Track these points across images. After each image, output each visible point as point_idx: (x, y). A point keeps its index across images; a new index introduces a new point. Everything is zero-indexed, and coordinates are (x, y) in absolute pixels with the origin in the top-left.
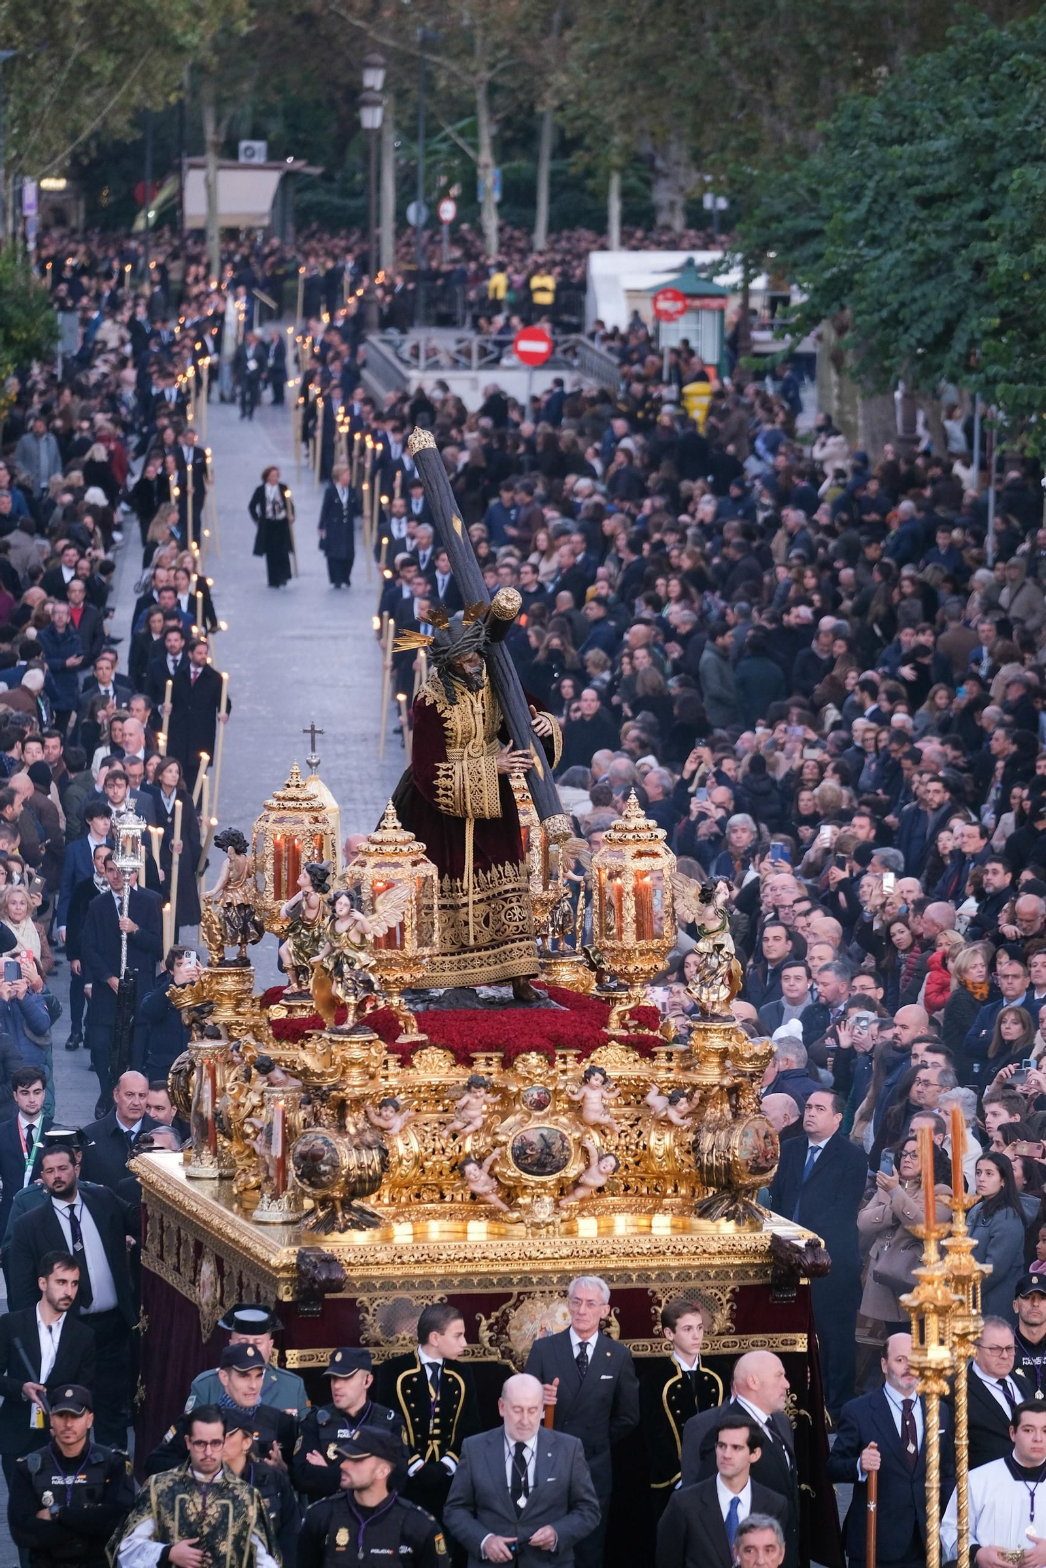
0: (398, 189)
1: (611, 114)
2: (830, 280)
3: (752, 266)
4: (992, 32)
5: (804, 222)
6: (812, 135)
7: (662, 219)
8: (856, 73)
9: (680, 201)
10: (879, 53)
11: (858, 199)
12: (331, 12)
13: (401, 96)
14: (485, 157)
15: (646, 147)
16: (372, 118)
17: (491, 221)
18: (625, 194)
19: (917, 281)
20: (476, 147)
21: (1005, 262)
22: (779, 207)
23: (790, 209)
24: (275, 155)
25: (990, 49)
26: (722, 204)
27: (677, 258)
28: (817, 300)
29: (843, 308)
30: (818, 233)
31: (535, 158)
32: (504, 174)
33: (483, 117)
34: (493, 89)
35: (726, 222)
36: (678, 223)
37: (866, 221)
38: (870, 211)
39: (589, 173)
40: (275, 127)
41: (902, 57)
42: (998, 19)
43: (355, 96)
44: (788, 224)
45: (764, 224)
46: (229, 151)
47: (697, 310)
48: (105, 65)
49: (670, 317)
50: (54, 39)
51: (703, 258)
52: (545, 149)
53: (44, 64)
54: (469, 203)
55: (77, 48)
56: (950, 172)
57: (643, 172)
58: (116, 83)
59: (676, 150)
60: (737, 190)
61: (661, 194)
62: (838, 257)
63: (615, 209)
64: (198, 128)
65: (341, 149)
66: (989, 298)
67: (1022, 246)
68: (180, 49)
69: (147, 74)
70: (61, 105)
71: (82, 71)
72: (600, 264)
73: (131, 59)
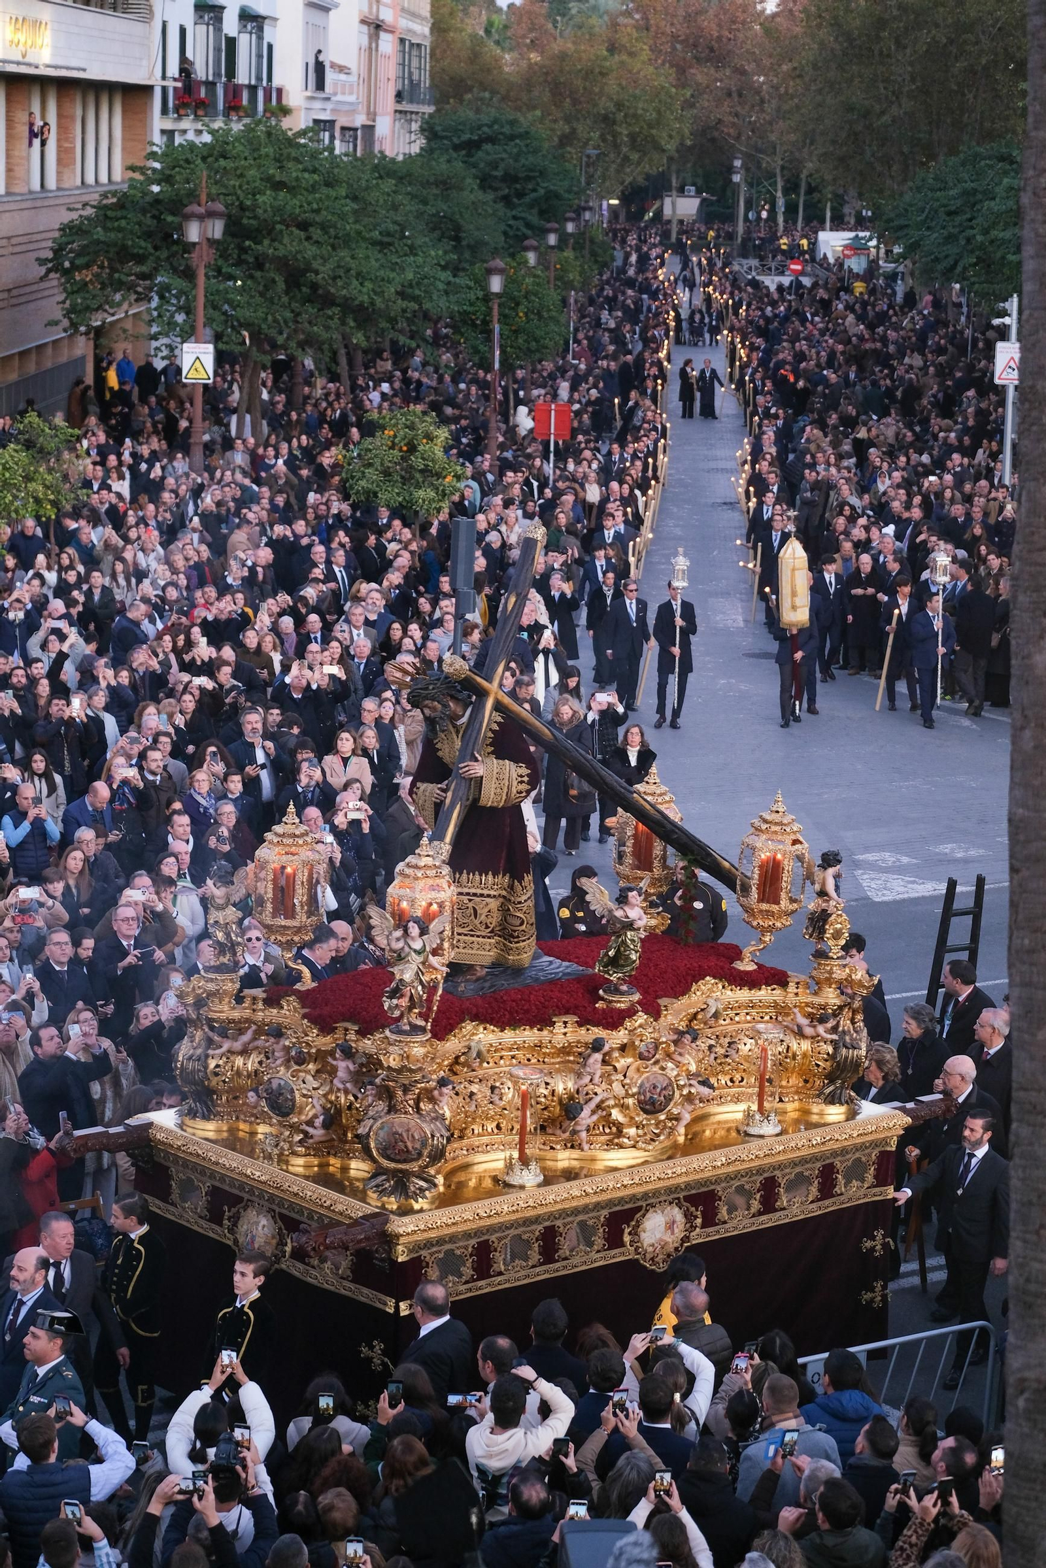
0: (745, 206)
1: (828, 177)
2: (910, 244)
3: (880, 238)
5: (902, 222)
6: (906, 187)
7: (846, 219)
8: (923, 164)
9: (854, 212)
10: (932, 157)
11: (922, 212)
12: (722, 137)
13: (748, 170)
14: (779, 194)
15: (841, 191)
16: (736, 178)
17: (780, 219)
18: (832, 209)
19: (945, 244)
20: (776, 190)
21: (979, 238)
22: (892, 215)
23: (897, 216)
24: (699, 192)
25: (976, 155)
26: (870, 214)
27: (852, 234)
28: (905, 251)
29: (915, 254)
30: (907, 226)
31: (798, 195)
32: (786, 201)
33: (779, 179)
34: (783, 168)
35: (871, 220)
36: (852, 221)
37: (925, 221)
38: (927, 217)
39: (819, 201)
40: (700, 182)
41: (941, 158)
43: (730, 170)
44: (896, 223)
45: (886, 222)
46: (681, 191)
47: (859, 255)
48: (635, 156)
49: (849, 257)
50: (616, 146)
51: (861, 234)
52: (802, 192)
53: (612, 156)
54: (772, 212)
55: (625, 149)
56: (959, 202)
57: (839, 201)
58: (639, 163)
59: (853, 192)
60: (876, 209)
61: (846, 210)
62: (915, 235)
63: (828, 215)
64: (670, 181)
65: (724, 190)
66: (972, 251)
67: (986, 232)
68: (664, 151)
69: (651, 160)
70: (618, 171)
71: (626, 159)
72: (823, 236)
73: (645, 154)
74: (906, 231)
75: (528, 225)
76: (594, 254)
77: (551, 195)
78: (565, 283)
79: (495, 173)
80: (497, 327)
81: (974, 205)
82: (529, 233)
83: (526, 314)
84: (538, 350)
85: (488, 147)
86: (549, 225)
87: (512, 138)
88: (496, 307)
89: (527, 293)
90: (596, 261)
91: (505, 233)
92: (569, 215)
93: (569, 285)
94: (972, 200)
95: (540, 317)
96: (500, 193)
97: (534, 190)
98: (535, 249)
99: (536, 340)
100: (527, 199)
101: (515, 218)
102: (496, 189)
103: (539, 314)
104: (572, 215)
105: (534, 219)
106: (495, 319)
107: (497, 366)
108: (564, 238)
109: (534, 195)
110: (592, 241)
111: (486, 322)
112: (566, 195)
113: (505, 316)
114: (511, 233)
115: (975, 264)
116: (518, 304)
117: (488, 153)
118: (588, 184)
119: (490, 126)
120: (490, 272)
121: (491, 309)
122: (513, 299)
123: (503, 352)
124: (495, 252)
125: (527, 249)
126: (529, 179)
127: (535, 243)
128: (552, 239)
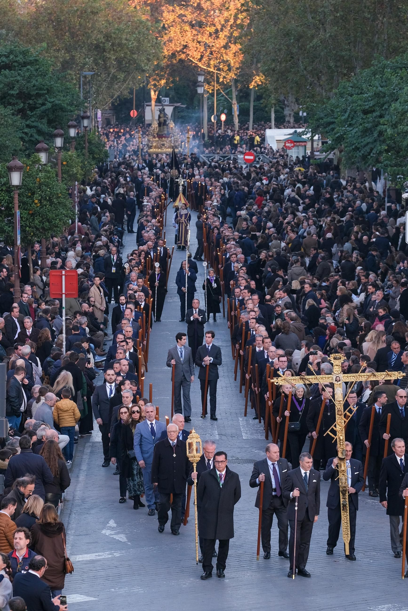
0: (208, 111)
1: (272, 88)
2: (337, 137)
3: (314, 132)
4: (385, 62)
5: (329, 119)
6: (331, 93)
7: (287, 119)
8: (345, 75)
9: (292, 114)
10: (351, 69)
11: (345, 112)
12: (188, 59)
14: (234, 101)
15: (282, 98)
16: (200, 90)
17: (236, 120)
18: (276, 112)
19: (362, 136)
20: (231, 98)
21: (390, 131)
22: (322, 115)
23: (325, 116)
24: (172, 102)
26: (305, 114)
27: (292, 131)
28: (333, 143)
29: (341, 145)
30: (333, 123)
31: (249, 102)
32: (240, 106)
33: (234, 90)
34: (236, 81)
35: (306, 120)
36: (292, 120)
37: (348, 119)
38: (349, 116)
39: (266, 107)
40: (172, 93)
41: (358, 70)
42: (387, 58)
43: (196, 84)
44: (325, 120)
45: (317, 120)
47: (298, 146)
48: (121, 76)
49: (290, 148)
50: (106, 68)
51: (299, 130)
52: (252, 99)
53: (103, 76)
54: (230, 115)
55: (113, 71)
56: (372, 103)
57: (281, 105)
58: (124, 81)
59: (291, 99)
60: (309, 110)
61: (287, 112)
62: (340, 130)
63: (273, 116)
64: (149, 94)
65: (192, 99)
66: (384, 141)
67: (394, 126)
68: (143, 71)
69: (134, 78)
70: (108, 88)
71: (115, 78)
72: (269, 133)
73: (129, 74)
74: (332, 126)
75: (40, 132)
76: (91, 152)
77: (56, 108)
78: (70, 176)
79: (12, 92)
80: (18, 213)
81: (383, 105)
82: (40, 138)
83: (40, 201)
84: (50, 229)
85: (7, 72)
86: (56, 132)
87: (25, 64)
88: (16, 196)
89: (40, 184)
90: (94, 158)
91: (22, 138)
92: (70, 123)
93: (73, 177)
94: (382, 101)
95: (51, 203)
96: (17, 107)
97: (43, 104)
98: (46, 150)
99: (48, 221)
100: (38, 112)
101: (28, 126)
102: (14, 104)
103: (50, 200)
104: (75, 123)
105: (44, 127)
106: (16, 206)
107: (19, 242)
108: (67, 140)
109: (44, 108)
110: (90, 143)
111: (9, 209)
112: (69, 108)
113: (24, 203)
114: (27, 139)
115: (387, 151)
116: (33, 194)
117: (6, 76)
118: (86, 98)
119: (7, 57)
120: (11, 169)
121: (12, 198)
122: (29, 190)
123: (23, 231)
124: (15, 154)
125: (39, 151)
126: (38, 95)
127: (46, 146)
128: (59, 142)
